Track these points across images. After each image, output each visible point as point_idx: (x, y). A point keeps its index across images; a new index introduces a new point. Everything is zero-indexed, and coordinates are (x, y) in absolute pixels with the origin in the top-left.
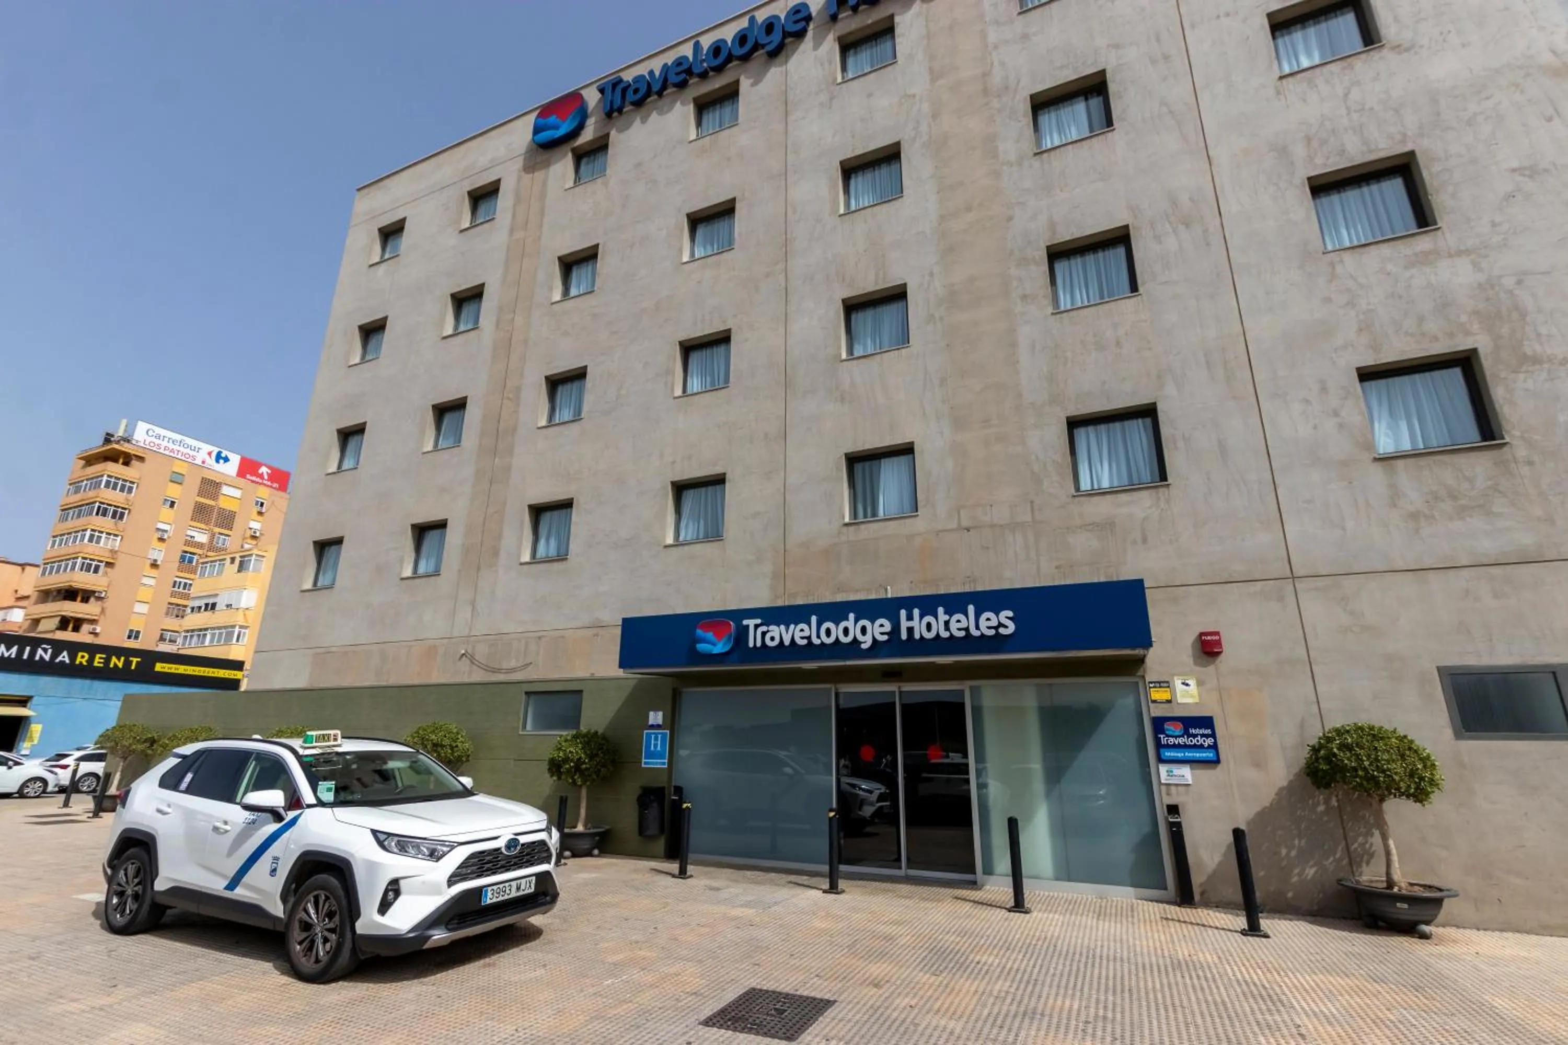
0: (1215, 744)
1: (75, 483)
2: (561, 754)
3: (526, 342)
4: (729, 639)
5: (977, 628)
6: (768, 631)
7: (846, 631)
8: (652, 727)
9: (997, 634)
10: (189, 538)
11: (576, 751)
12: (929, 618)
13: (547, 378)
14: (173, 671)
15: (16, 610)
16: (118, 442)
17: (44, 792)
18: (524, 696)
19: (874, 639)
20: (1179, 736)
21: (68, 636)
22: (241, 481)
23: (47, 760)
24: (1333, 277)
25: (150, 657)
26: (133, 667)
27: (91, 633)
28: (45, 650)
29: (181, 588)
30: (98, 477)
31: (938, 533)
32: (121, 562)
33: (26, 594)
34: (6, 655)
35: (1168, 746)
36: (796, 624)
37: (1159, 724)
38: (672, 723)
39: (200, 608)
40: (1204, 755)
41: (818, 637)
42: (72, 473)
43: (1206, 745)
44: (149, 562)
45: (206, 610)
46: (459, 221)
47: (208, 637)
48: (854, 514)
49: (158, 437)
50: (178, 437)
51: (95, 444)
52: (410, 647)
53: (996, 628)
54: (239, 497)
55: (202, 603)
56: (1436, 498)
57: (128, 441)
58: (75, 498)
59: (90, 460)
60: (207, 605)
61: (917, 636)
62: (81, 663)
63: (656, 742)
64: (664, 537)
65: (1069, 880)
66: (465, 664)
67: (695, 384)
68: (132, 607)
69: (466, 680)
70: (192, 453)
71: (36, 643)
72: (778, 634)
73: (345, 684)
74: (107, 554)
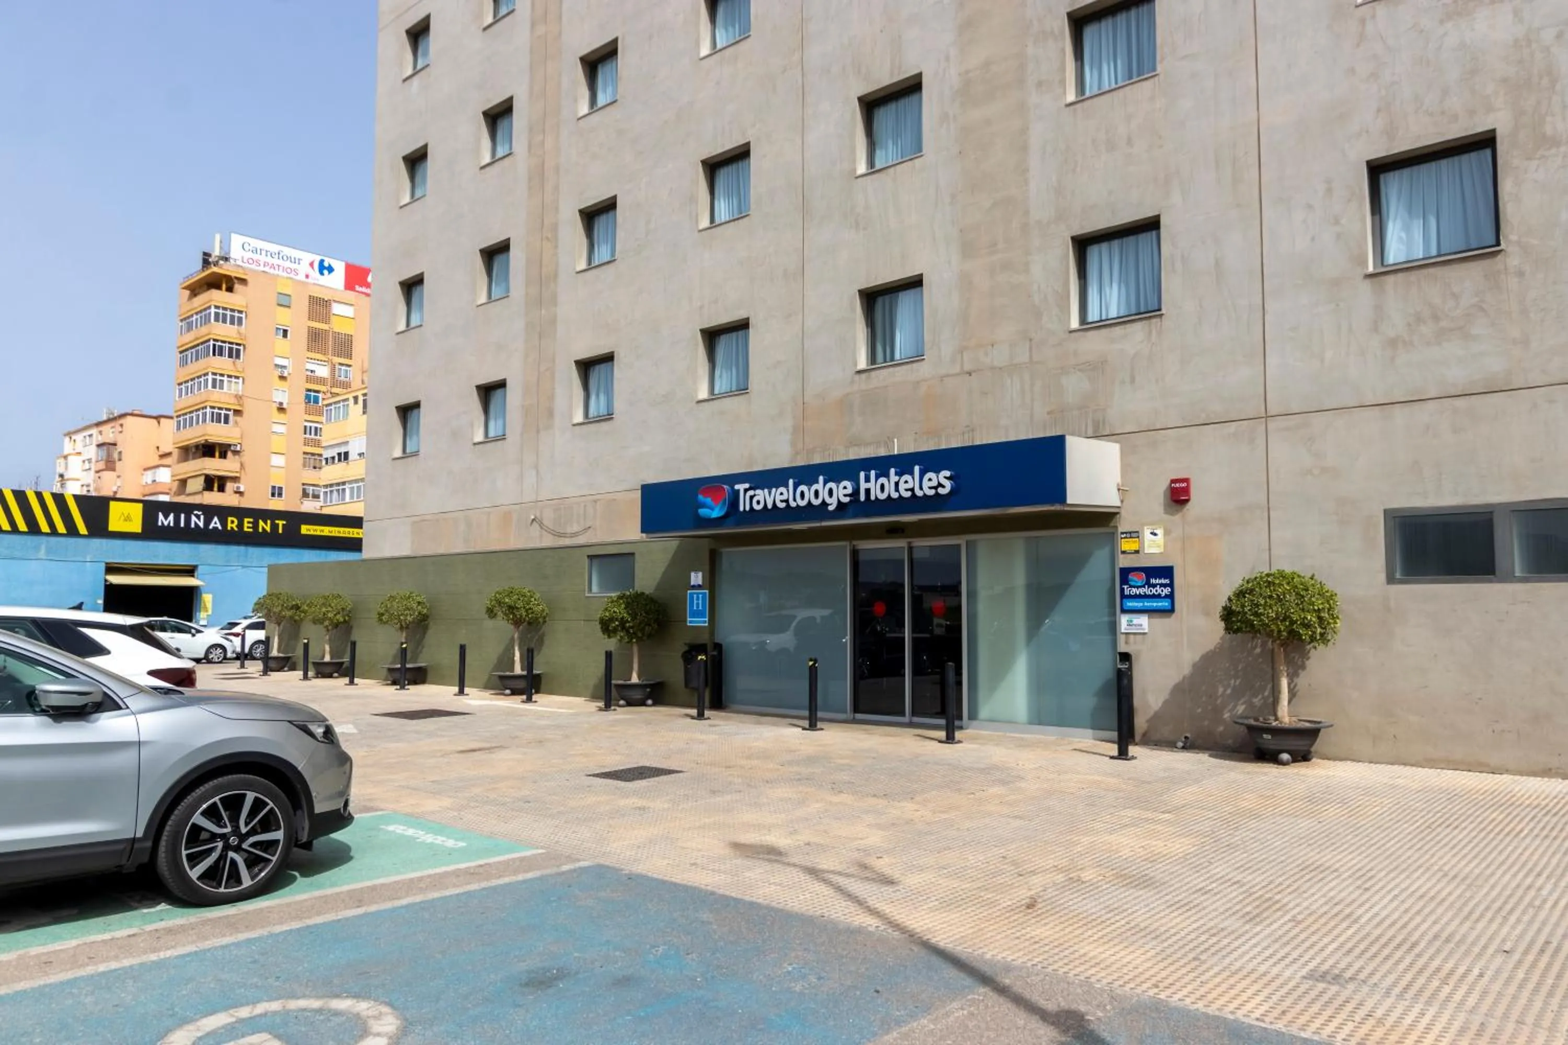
0: (1172, 593)
1: (185, 319)
2: (607, 614)
3: (557, 169)
4: (724, 503)
5: (921, 488)
6: (755, 495)
7: (817, 494)
8: (694, 587)
9: (937, 494)
10: (309, 373)
11: (620, 611)
12: (883, 480)
13: (581, 212)
14: (318, 533)
15: (162, 469)
16: (216, 264)
17: (225, 658)
18: (586, 561)
19: (839, 501)
20: (1141, 587)
21: (213, 498)
22: (350, 296)
23: (222, 629)
24: (1362, 38)
25: (296, 519)
26: (280, 531)
27: (236, 492)
28: (198, 517)
29: (312, 433)
30: (205, 309)
31: (942, 378)
32: (249, 408)
33: (167, 451)
34: (166, 523)
35: (1131, 597)
36: (777, 487)
37: (1125, 573)
38: (712, 583)
39: (333, 458)
40: (1160, 604)
41: (795, 500)
42: (180, 306)
43: (1163, 594)
44: (275, 406)
45: (340, 460)
46: (479, 16)
47: (348, 492)
48: (873, 358)
49: (255, 251)
50: (274, 248)
51: (194, 270)
52: (489, 513)
53: (936, 488)
54: (351, 315)
55: (333, 452)
56: (1419, 319)
57: (226, 259)
58: (189, 338)
59: (195, 289)
60: (339, 454)
61: (873, 498)
62: (232, 528)
63: (698, 600)
64: (696, 391)
65: (1040, 724)
66: (535, 529)
67: (723, 210)
68: (269, 460)
69: (538, 545)
70: (293, 266)
71: (188, 509)
72: (764, 498)
73: (442, 551)
74: (233, 400)
